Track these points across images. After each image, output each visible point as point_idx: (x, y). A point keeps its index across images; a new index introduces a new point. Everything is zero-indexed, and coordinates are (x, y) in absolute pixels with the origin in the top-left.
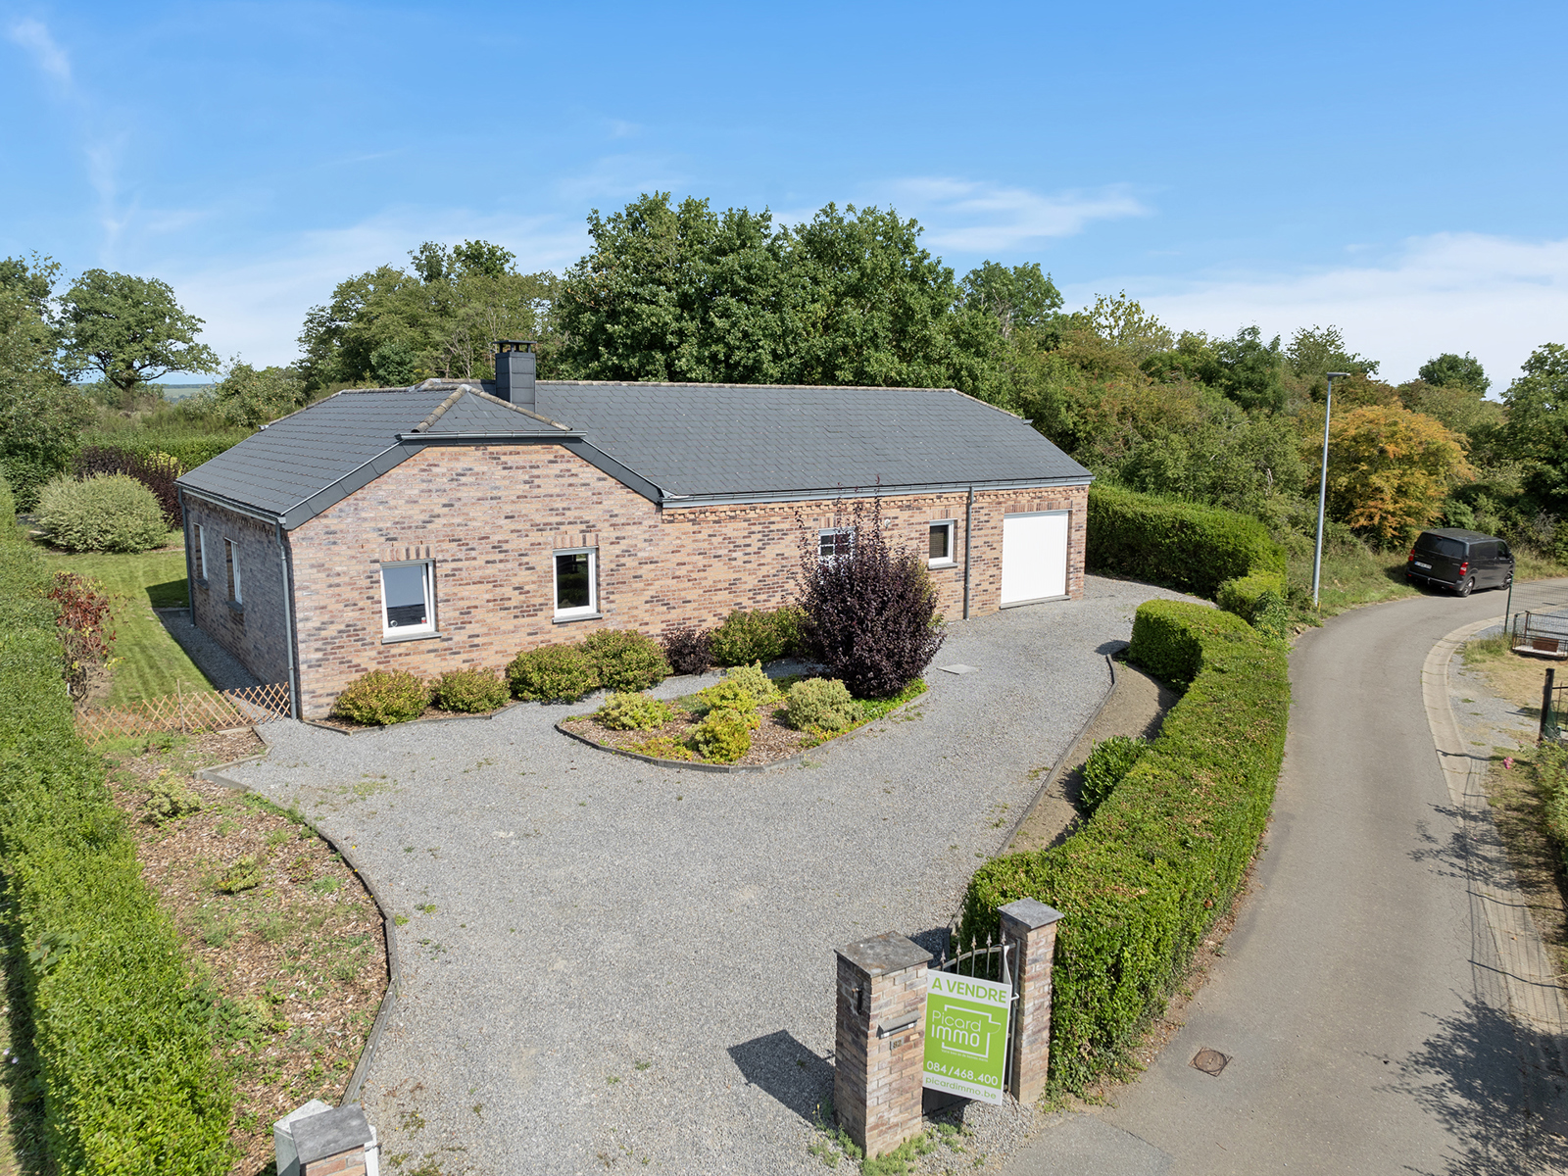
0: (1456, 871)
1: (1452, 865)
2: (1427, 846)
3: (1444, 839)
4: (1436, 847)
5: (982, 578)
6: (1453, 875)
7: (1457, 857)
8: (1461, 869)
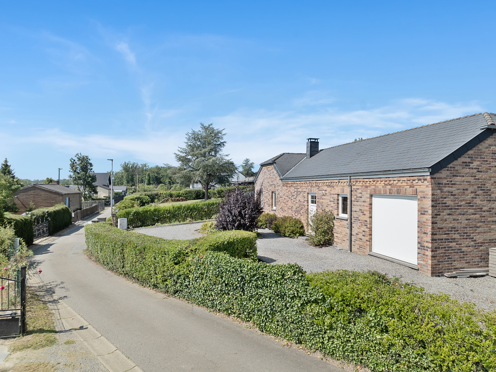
0: (49, 284)
1: (51, 285)
2: (61, 286)
3: (57, 290)
4: (59, 286)
5: (359, 230)
6: (50, 283)
7: (50, 288)
8: (48, 285)
